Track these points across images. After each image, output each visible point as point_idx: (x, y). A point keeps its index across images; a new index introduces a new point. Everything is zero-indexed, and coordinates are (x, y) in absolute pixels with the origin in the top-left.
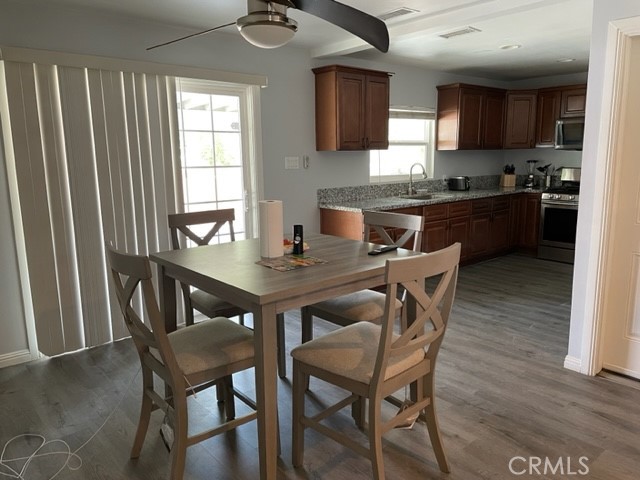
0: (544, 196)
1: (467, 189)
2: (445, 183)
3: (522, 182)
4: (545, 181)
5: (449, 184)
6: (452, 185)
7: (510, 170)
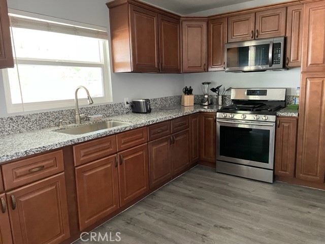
0: (218, 115)
1: (149, 111)
2: (127, 106)
3: (199, 102)
4: (217, 100)
5: (132, 106)
6: (135, 108)
7: (188, 91)
